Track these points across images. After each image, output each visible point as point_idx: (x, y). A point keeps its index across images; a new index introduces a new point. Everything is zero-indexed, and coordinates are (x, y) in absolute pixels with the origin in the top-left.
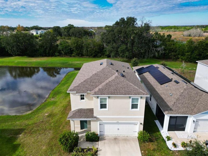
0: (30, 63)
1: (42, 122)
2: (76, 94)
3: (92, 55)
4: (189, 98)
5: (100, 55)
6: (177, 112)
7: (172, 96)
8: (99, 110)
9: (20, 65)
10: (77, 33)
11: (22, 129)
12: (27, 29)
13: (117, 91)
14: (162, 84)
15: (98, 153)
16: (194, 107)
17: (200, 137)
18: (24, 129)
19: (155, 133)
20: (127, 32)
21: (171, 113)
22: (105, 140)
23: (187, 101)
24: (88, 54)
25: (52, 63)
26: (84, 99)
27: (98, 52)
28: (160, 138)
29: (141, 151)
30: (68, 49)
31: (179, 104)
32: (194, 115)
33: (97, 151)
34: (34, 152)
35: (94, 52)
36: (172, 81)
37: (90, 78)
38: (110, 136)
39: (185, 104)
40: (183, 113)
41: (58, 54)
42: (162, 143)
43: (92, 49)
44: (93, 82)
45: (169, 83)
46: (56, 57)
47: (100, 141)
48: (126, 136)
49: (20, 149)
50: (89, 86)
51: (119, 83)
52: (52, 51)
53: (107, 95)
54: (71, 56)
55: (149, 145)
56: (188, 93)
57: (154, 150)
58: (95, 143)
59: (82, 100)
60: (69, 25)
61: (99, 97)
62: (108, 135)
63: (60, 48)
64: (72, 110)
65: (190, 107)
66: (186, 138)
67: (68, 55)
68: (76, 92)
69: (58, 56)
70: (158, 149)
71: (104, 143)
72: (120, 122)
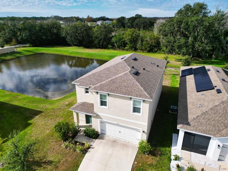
0: (82, 53)
1: (60, 109)
2: (79, 86)
3: (146, 49)
4: (223, 114)
5: (156, 50)
6: (194, 128)
7: (200, 108)
8: (99, 107)
9: (72, 55)
10: (142, 24)
11: (41, 111)
12: (95, 20)
13: (118, 89)
14: (199, 92)
15: (89, 149)
16: (224, 128)
17: (226, 169)
18: (42, 112)
19: (163, 147)
20: (189, 23)
21: (187, 128)
22: (103, 139)
23: (217, 118)
24: (142, 48)
25: (100, 55)
26: (88, 93)
27: (155, 46)
28: (167, 154)
29: (134, 161)
30: (122, 42)
31: (203, 119)
32: (218, 137)
33: (89, 148)
34: (38, 133)
35: (149, 46)
36: (214, 89)
37: (100, 72)
38: (111, 136)
39: (213, 121)
40: (203, 132)
41: (111, 46)
42: (166, 161)
43: (147, 42)
44: (100, 77)
45: (208, 91)
46: (109, 50)
47: (98, 139)
48: (128, 141)
49: (29, 128)
50: (95, 80)
51: (125, 81)
52: (105, 43)
53: (105, 91)
54: (123, 50)
55: (148, 158)
56: (224, 107)
57: (151, 165)
58: (92, 140)
59: (87, 94)
60: (136, 15)
61: (99, 93)
62: (110, 136)
63: (114, 40)
64: (78, 102)
65: (218, 127)
66: (202, 164)
67: (121, 47)
68: (79, 84)
69: (111, 48)
70: (156, 166)
71: (101, 142)
72: (120, 124)
